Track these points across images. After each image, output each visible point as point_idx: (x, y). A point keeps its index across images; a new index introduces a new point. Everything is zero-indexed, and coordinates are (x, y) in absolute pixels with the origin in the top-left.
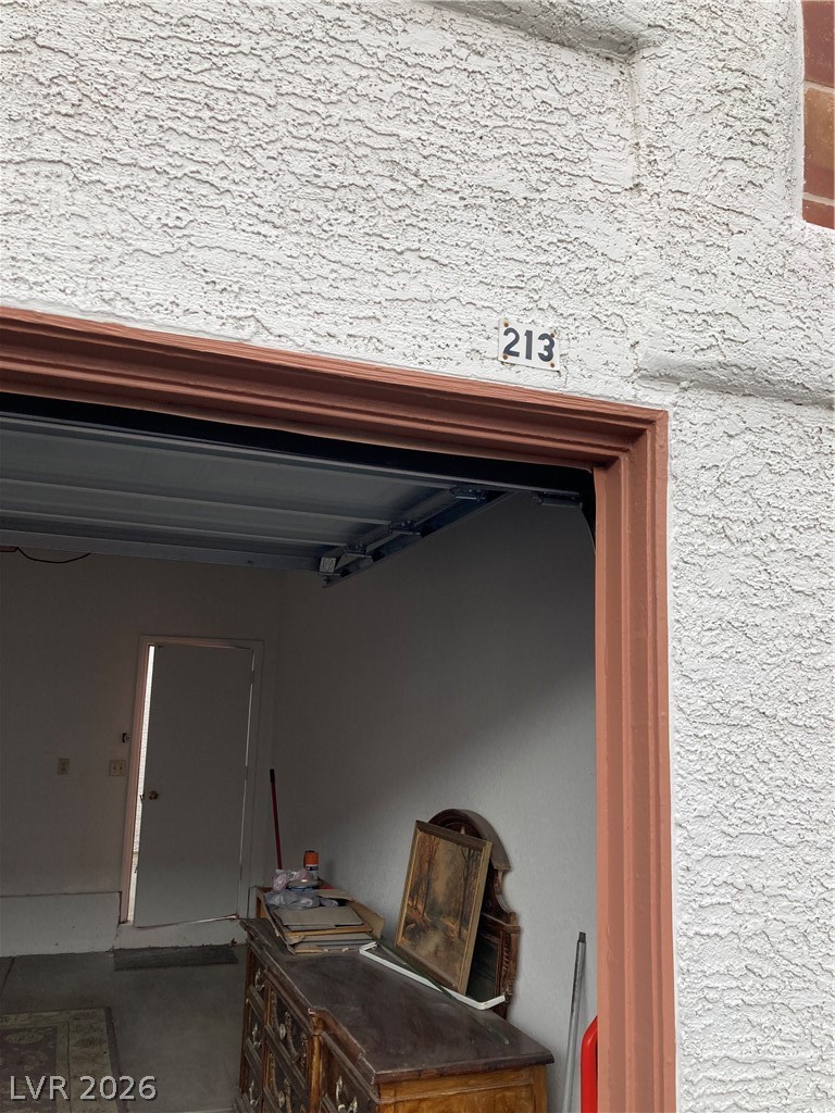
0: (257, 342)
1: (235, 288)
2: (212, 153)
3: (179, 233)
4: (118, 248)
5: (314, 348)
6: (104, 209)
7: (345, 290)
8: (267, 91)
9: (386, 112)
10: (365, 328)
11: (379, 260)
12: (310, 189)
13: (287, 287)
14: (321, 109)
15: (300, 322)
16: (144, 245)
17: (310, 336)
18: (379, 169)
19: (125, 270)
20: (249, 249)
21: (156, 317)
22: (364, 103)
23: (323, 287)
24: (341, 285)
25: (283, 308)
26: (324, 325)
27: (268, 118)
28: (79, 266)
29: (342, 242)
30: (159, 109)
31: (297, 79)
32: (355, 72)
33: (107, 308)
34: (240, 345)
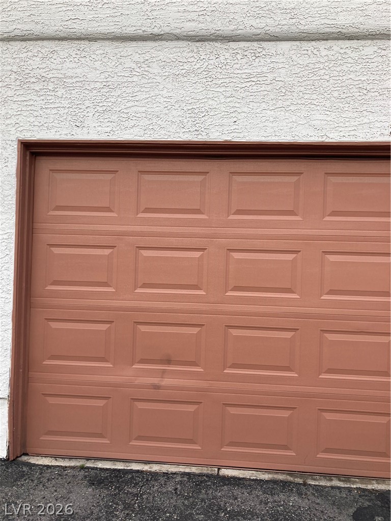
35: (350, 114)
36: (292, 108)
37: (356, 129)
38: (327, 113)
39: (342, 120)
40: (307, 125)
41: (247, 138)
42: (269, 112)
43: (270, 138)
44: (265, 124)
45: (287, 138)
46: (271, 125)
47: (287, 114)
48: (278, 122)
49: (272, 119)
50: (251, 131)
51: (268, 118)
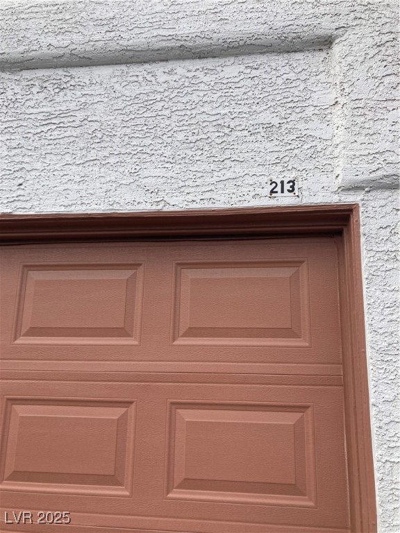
0: (165, 209)
1: (156, 190)
2: (148, 141)
3: (136, 174)
4: (114, 185)
5: (187, 207)
6: (110, 172)
7: (199, 182)
8: (167, 112)
9: (215, 105)
10: (207, 195)
11: (213, 166)
12: (185, 145)
13: (176, 186)
14: (189, 113)
15: (182, 198)
16: (124, 182)
17: (186, 203)
18: (213, 129)
19: (118, 192)
20: (161, 175)
21: (128, 207)
22: (206, 104)
23: (190, 183)
24: (198, 180)
25: (175, 194)
26: (190, 197)
27: (168, 122)
28: (101, 194)
29: (198, 163)
30: (128, 131)
31: (179, 104)
32: (202, 94)
33: (111, 207)
34: (159, 212)
35: (205, 166)
36: (112, 160)
37: (213, 188)
38: (167, 165)
39: (191, 177)
40: (134, 186)
41: (37, 209)
42: (74, 167)
43: (73, 208)
44: (66, 186)
45: (100, 207)
46: (76, 187)
47: (102, 170)
48: (87, 183)
49: (78, 179)
50: (44, 197)
51: (72, 178)
